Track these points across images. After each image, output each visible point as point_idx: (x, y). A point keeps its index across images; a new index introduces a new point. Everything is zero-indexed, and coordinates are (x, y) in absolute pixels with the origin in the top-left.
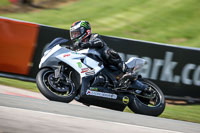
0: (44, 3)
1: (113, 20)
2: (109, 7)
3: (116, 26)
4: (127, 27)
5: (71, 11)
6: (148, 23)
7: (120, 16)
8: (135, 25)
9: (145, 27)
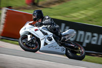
0: (43, 5)
1: (79, 14)
2: (77, 8)
3: (80, 17)
4: (85, 18)
5: (57, 9)
6: (96, 16)
7: (82, 12)
8: (90, 17)
9: (95, 18)
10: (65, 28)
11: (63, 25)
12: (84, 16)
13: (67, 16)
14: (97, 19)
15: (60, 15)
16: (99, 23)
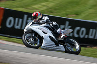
3: (42, 9)
5: (19, 1)
6: (57, 8)
7: (43, 4)
8: (50, 8)
9: (56, 9)
10: (27, 19)
11: (26, 16)
12: (45, 8)
13: (29, 7)
14: (58, 10)
15: (22, 7)
16: (59, 14)
